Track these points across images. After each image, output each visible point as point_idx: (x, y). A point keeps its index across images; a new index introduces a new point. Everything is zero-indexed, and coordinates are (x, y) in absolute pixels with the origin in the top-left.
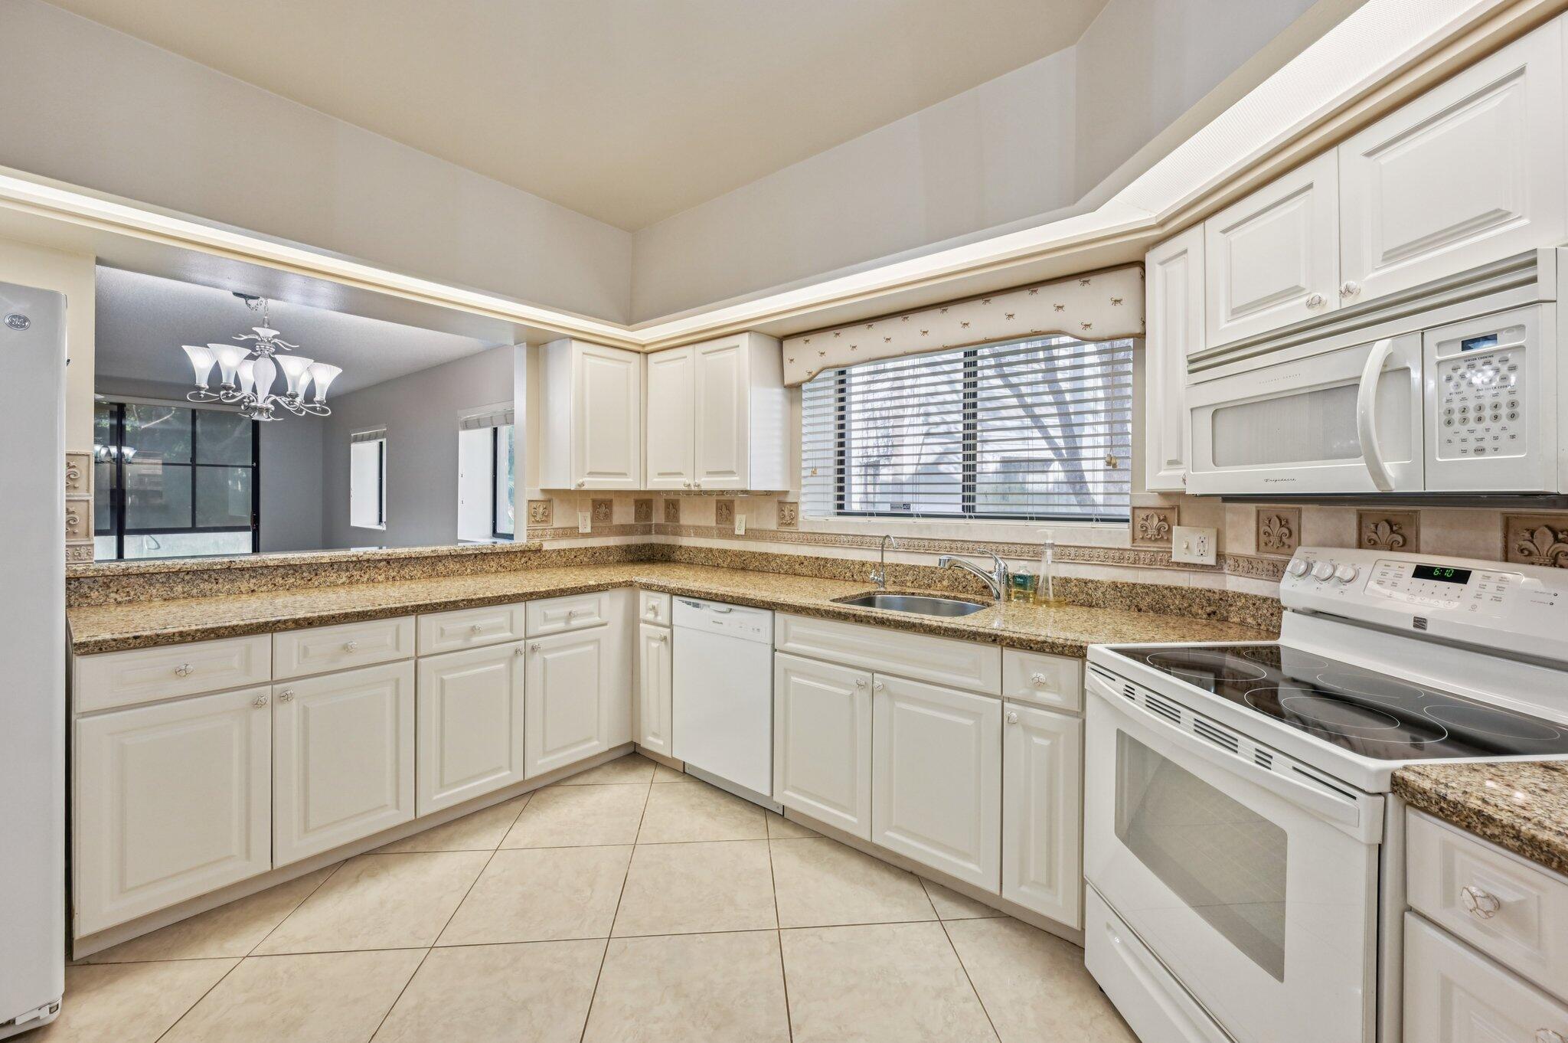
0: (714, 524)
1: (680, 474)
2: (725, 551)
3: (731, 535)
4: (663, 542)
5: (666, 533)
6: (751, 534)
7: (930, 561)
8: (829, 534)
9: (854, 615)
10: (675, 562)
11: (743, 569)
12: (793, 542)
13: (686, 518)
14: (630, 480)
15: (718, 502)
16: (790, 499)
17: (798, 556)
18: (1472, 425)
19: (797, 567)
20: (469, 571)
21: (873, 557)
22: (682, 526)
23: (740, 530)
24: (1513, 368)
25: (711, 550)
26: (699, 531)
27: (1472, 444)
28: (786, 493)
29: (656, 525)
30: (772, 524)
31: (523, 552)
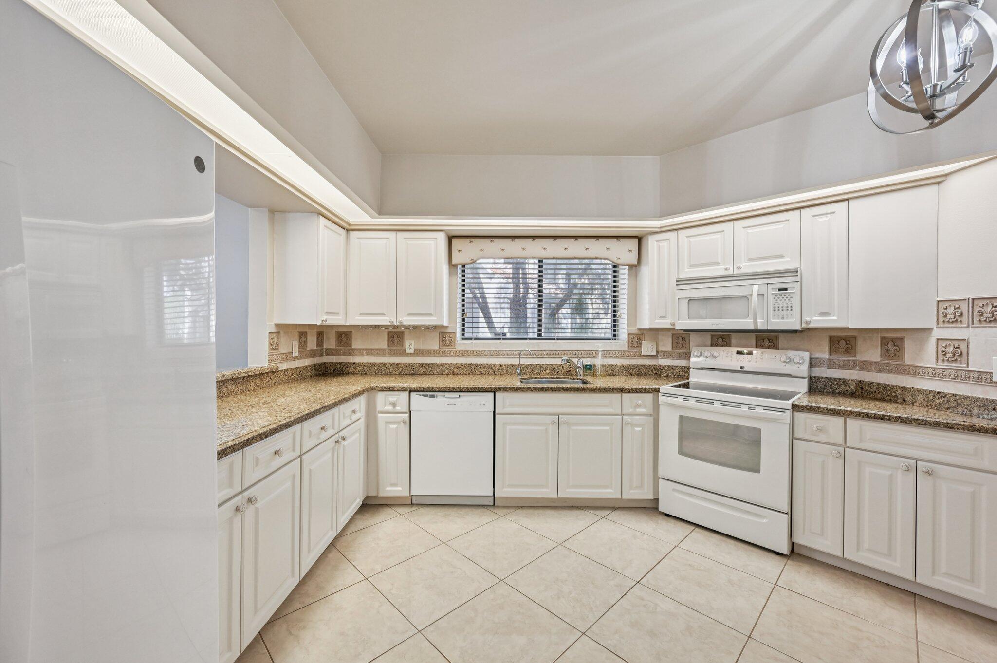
0: (386, 347)
1: (383, 314)
2: (398, 364)
3: (404, 353)
4: (334, 361)
5: (339, 355)
6: (417, 352)
8: (477, 350)
10: (348, 374)
11: (413, 374)
12: (451, 355)
13: (357, 344)
14: (340, 318)
15: (389, 332)
16: (449, 330)
17: (457, 364)
18: (781, 311)
19: (456, 370)
20: (239, 391)
22: (355, 349)
23: (409, 349)
24: (791, 298)
25: (384, 364)
26: (370, 352)
27: (781, 317)
28: (447, 327)
29: (327, 349)
30: (435, 345)
31: (267, 373)
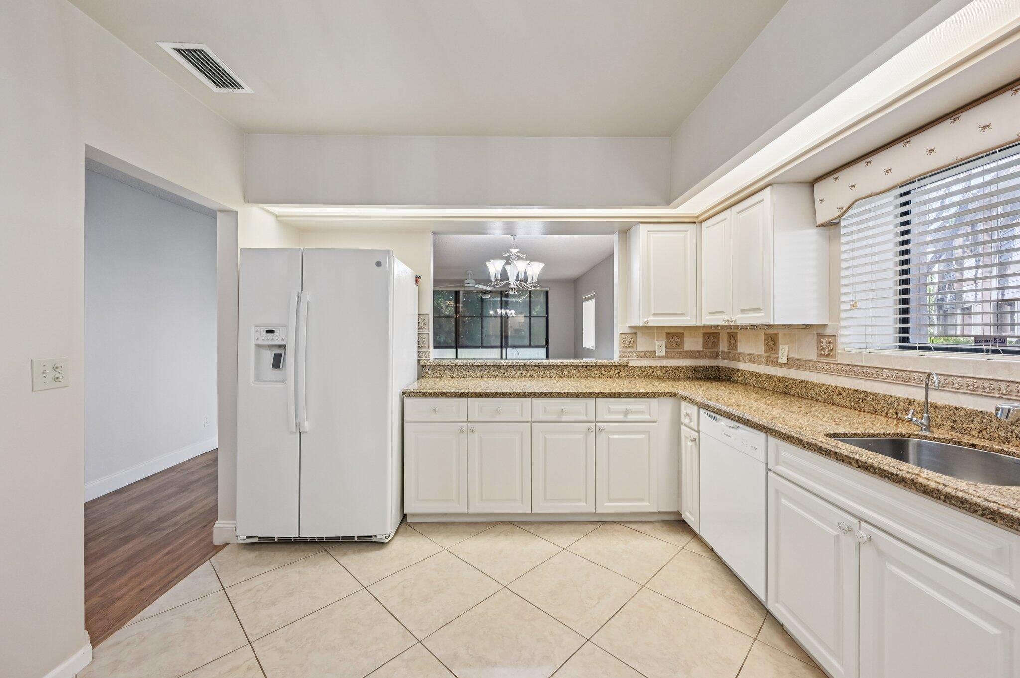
0: (763, 353)
1: (722, 312)
2: (771, 377)
3: (775, 363)
4: (727, 366)
5: (728, 359)
6: (791, 363)
7: (987, 405)
8: (869, 367)
9: (836, 453)
11: (785, 393)
12: (833, 373)
13: (743, 348)
14: (688, 318)
15: (765, 334)
16: (828, 332)
17: (836, 387)
19: (835, 397)
21: (918, 394)
22: (739, 353)
23: (783, 360)
25: (760, 375)
26: (753, 359)
28: (825, 326)
29: (722, 352)
30: (811, 354)
31: (616, 366)
